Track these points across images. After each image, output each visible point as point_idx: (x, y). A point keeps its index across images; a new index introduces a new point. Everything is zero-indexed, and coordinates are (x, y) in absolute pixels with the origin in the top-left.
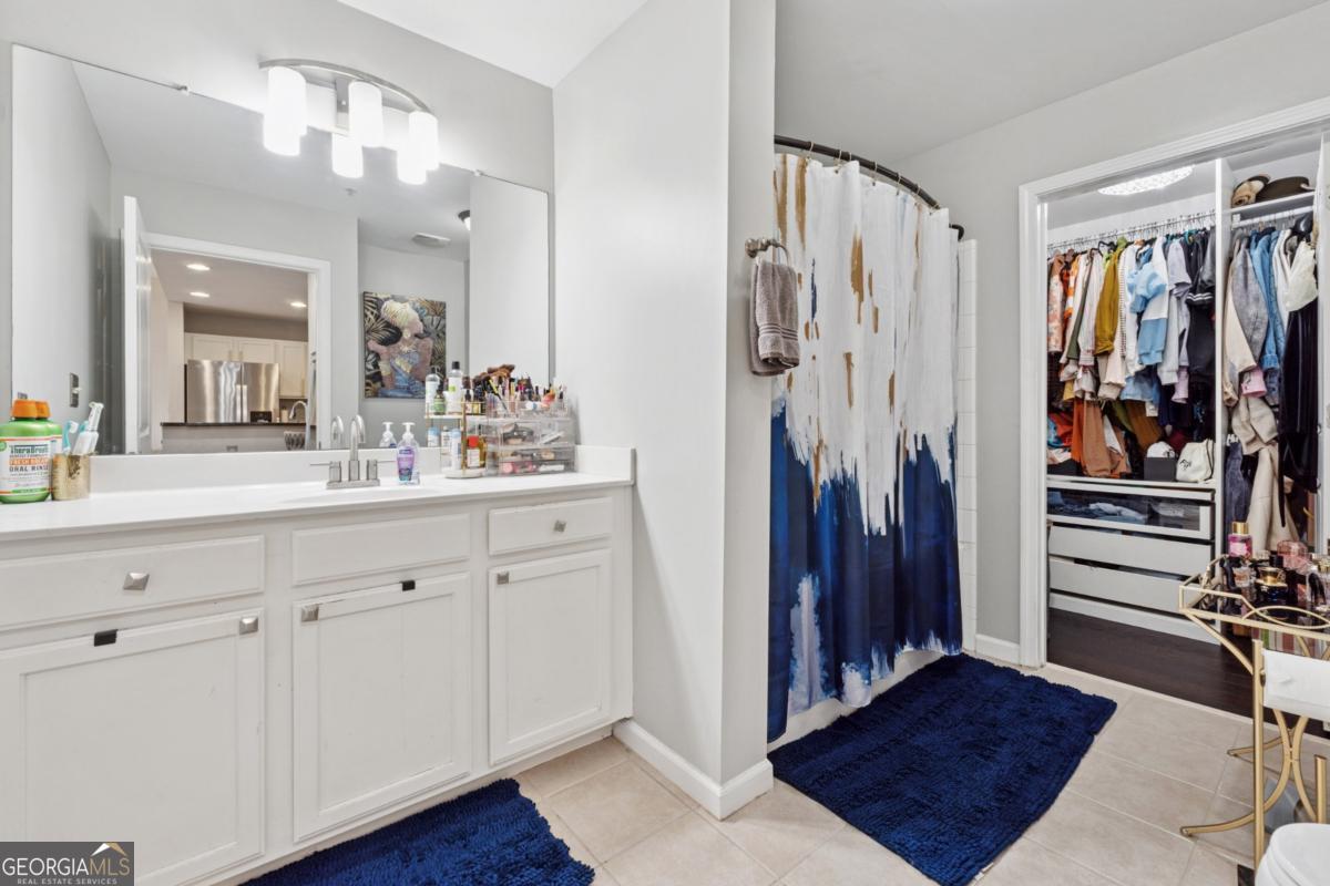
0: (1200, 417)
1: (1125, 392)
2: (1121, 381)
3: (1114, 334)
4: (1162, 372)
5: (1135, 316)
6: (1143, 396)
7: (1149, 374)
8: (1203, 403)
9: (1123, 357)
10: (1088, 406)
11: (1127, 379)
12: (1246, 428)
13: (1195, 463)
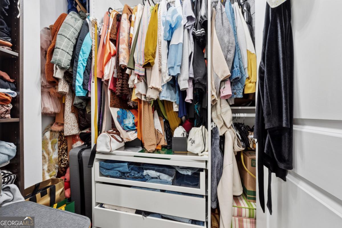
0: (197, 112)
1: (162, 95)
2: (159, 87)
3: (155, 53)
4: (180, 81)
5: (166, 43)
6: (171, 99)
7: (173, 83)
8: (199, 104)
9: (160, 71)
10: (144, 105)
11: (163, 86)
12: (219, 119)
13: (197, 142)
